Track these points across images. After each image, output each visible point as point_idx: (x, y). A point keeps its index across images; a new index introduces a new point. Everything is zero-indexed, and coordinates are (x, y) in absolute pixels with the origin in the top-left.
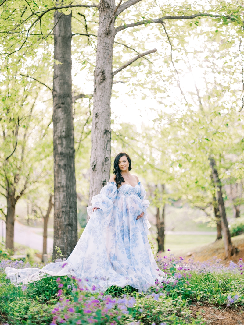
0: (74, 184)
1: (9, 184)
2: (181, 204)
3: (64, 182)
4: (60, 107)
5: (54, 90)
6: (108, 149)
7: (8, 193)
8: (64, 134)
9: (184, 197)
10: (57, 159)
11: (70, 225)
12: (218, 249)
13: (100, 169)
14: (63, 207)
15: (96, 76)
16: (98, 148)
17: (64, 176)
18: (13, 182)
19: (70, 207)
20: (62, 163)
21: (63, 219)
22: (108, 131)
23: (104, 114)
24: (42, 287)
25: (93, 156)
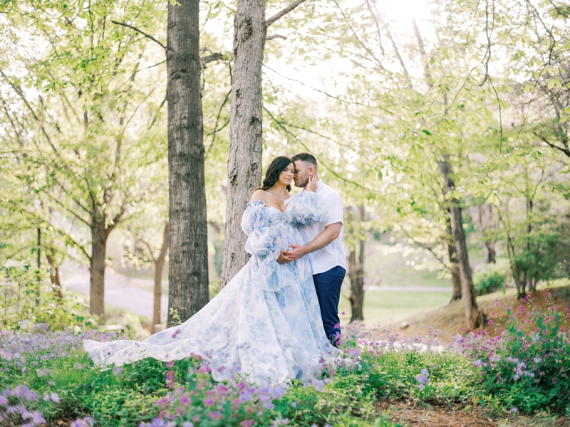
0: (203, 205)
1: (95, 205)
2: (392, 239)
3: (185, 203)
4: (179, 77)
5: (169, 48)
6: (256, 150)
7: (94, 220)
8: (185, 122)
9: (397, 227)
10: (175, 163)
11: (196, 273)
12: (453, 317)
13: (244, 182)
14: (184, 244)
15: (237, 27)
16: (241, 148)
17: (186, 193)
18: (101, 201)
19: (197, 245)
20: (183, 171)
21: (184, 264)
22: (258, 119)
23: (250, 91)
24: (145, 370)
25: (232, 160)
